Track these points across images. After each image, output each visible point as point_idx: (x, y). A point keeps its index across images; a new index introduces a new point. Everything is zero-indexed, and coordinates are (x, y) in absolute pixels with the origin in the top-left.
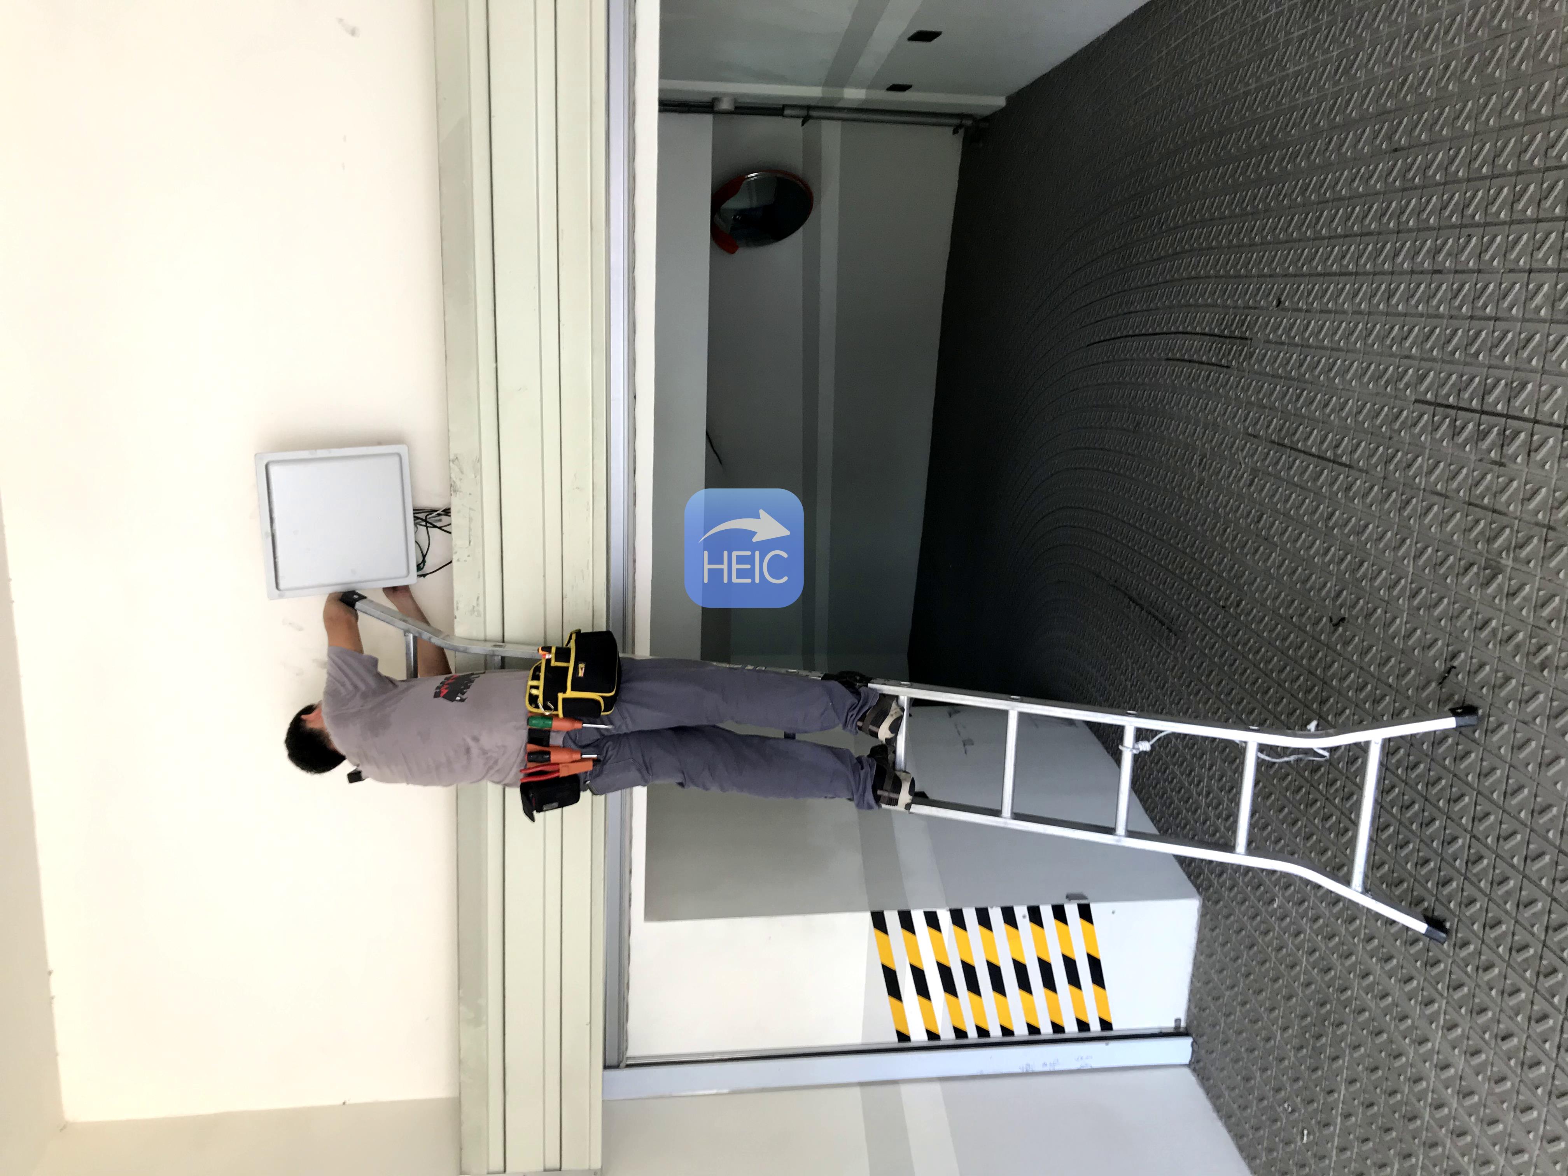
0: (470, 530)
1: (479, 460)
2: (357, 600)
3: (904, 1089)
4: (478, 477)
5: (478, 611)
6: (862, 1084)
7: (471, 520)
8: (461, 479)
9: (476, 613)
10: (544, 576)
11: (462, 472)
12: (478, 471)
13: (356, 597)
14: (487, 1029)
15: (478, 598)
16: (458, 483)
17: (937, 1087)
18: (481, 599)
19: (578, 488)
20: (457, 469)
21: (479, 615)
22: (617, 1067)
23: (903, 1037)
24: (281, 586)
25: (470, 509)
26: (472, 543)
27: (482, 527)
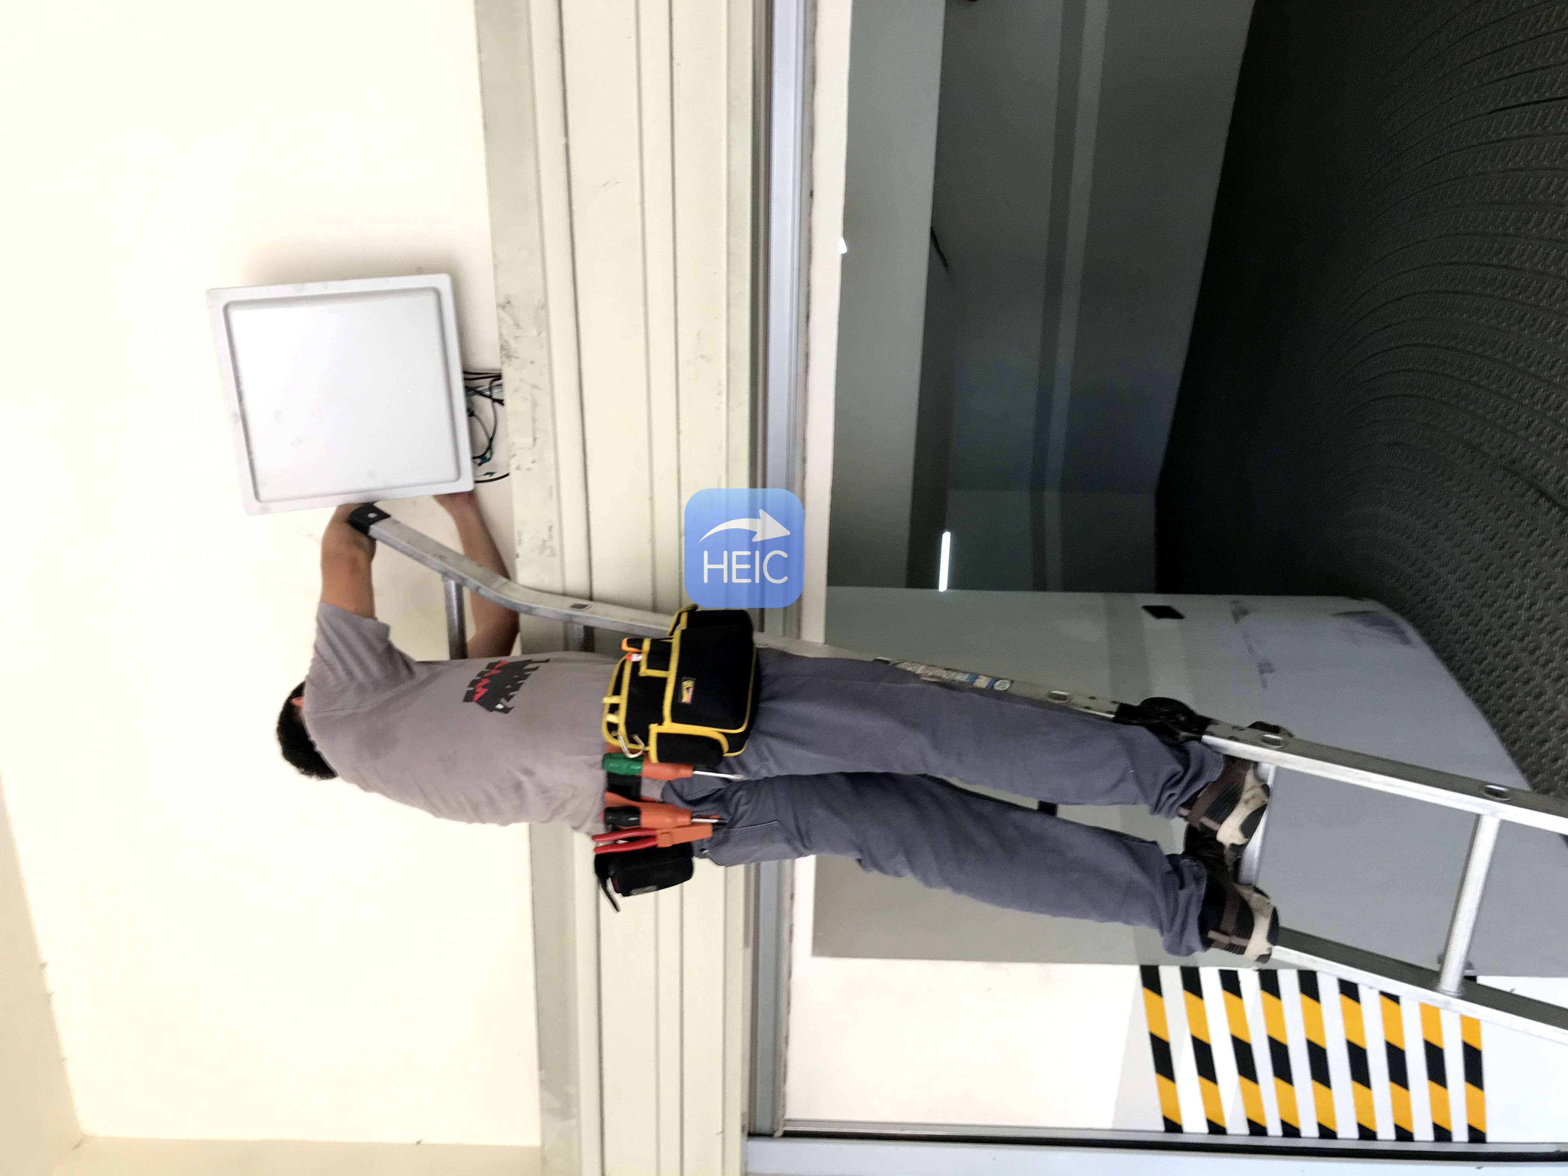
0: (534, 420)
1: (545, 306)
2: (374, 521)
4: (544, 335)
5: (552, 548)
7: (534, 405)
8: (516, 337)
9: (548, 551)
10: (651, 498)
11: (517, 325)
12: (544, 325)
13: (372, 515)
15: (551, 528)
16: (513, 344)
18: (555, 531)
19: (703, 357)
20: (510, 322)
21: (553, 554)
22: (769, 1135)
23: (1172, 1126)
24: (263, 494)
25: (534, 387)
26: (538, 441)
27: (553, 416)
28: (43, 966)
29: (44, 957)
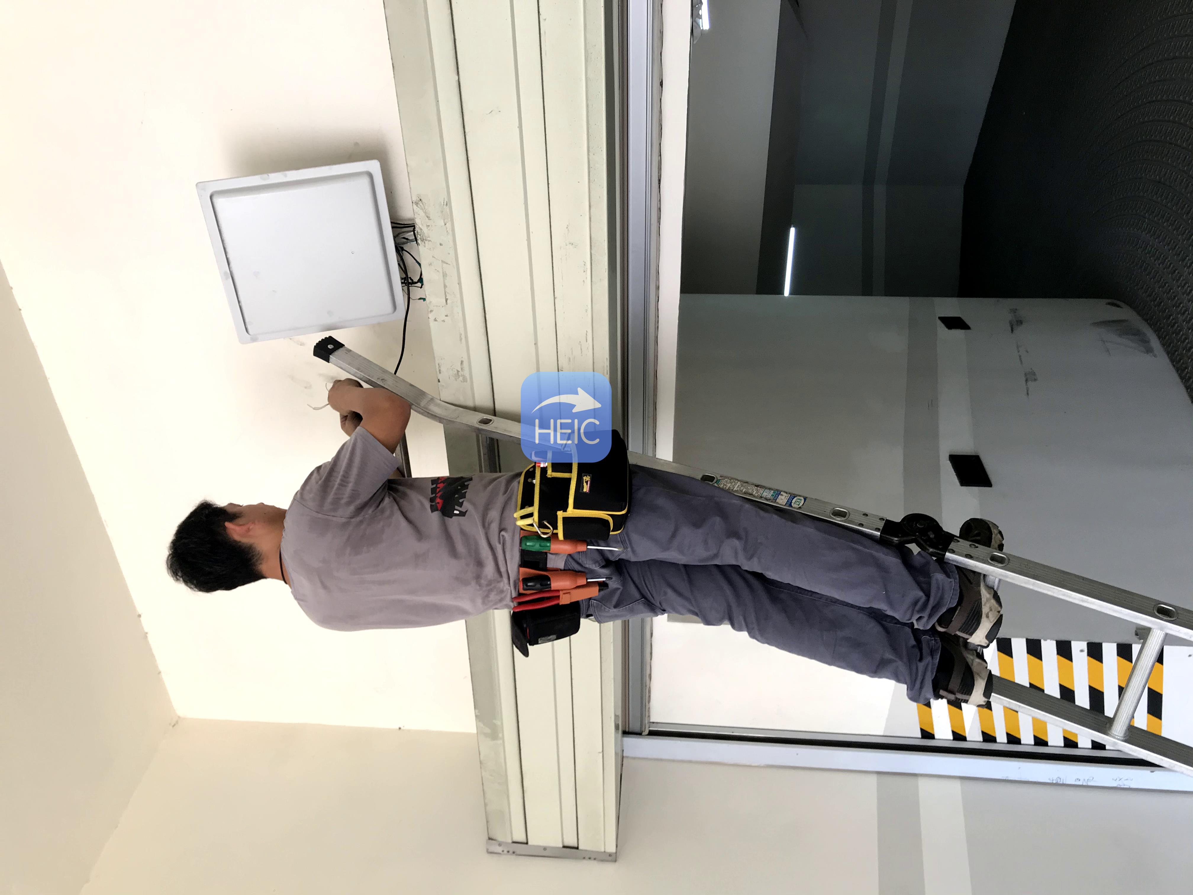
0: (445, 286)
1: (448, 203)
2: (332, 352)
3: (921, 782)
4: (449, 225)
5: (464, 376)
6: (879, 773)
7: (445, 275)
8: (428, 226)
9: (461, 378)
12: (449, 218)
13: (333, 346)
14: (504, 742)
15: (462, 362)
16: (425, 230)
17: (957, 784)
18: (466, 364)
19: (571, 244)
20: (423, 213)
21: (465, 380)
22: (639, 734)
23: (927, 735)
24: (251, 328)
25: (444, 262)
26: (448, 301)
27: (460, 284)
28: (140, 616)
29: (140, 610)
